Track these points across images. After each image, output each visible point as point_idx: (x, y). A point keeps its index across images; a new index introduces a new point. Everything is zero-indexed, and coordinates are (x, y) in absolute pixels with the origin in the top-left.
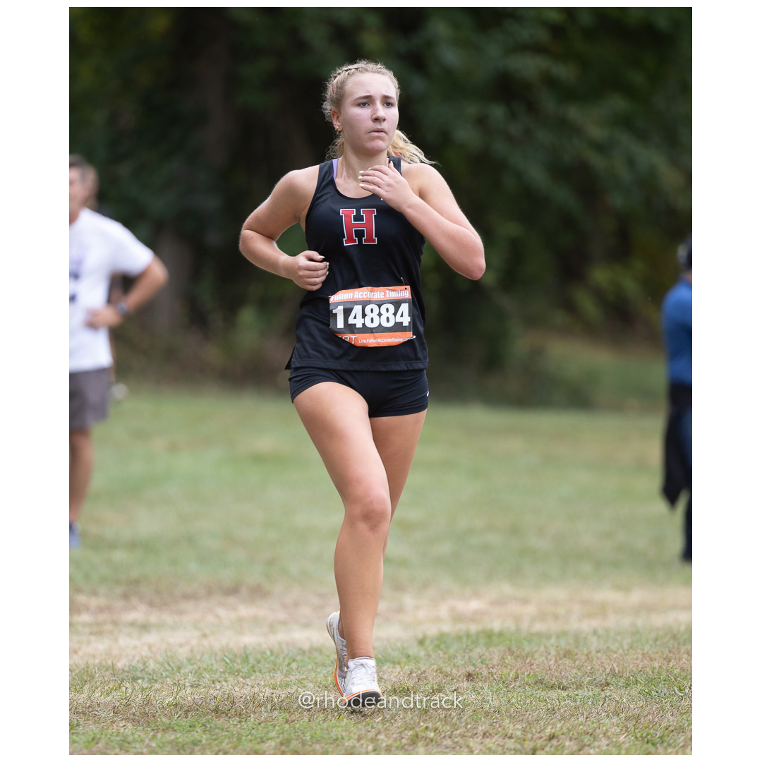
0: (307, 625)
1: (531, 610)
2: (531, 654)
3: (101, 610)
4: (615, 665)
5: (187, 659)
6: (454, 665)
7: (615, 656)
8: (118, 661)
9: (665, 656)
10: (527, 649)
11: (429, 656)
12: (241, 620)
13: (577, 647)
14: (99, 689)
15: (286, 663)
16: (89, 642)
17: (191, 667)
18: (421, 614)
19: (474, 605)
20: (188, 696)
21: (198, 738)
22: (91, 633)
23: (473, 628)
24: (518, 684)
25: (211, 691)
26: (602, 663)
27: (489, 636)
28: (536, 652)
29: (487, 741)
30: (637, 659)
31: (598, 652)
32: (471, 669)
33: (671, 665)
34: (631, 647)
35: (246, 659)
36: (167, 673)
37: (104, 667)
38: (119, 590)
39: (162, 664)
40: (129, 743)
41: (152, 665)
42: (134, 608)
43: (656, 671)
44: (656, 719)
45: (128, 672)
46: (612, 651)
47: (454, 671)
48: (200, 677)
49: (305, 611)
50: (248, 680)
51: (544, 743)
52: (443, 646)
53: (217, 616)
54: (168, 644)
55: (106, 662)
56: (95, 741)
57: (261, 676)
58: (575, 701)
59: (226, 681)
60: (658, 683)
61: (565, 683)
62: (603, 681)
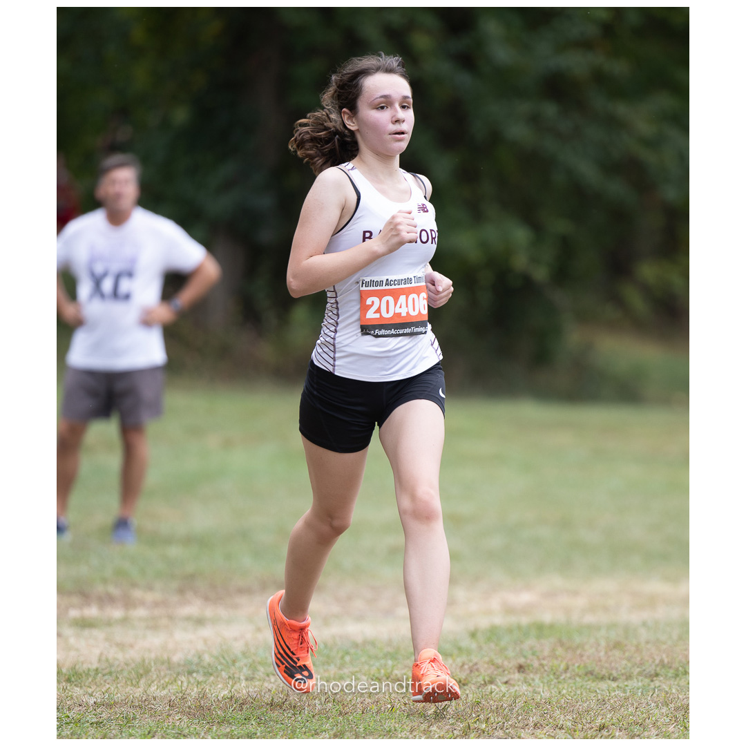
2: (581, 646)
3: (156, 604)
4: (664, 656)
5: (241, 652)
6: (505, 657)
7: (664, 647)
8: (174, 655)
10: (578, 640)
11: (481, 648)
13: (627, 639)
14: (155, 683)
15: (340, 655)
16: (145, 637)
17: (245, 661)
18: (473, 607)
19: (525, 598)
20: (243, 689)
21: (253, 730)
22: (147, 628)
23: (525, 620)
24: (568, 675)
25: (266, 684)
26: (651, 654)
27: (540, 628)
28: (586, 643)
29: (538, 732)
31: (647, 643)
32: (522, 661)
36: (222, 667)
37: (159, 661)
38: (174, 585)
39: (217, 658)
40: (185, 736)
41: (207, 659)
42: (189, 602)
45: (183, 666)
46: (662, 642)
47: (506, 663)
48: (255, 670)
49: (359, 604)
51: (595, 733)
52: (494, 638)
54: (223, 638)
55: (162, 656)
56: (151, 734)
61: (615, 673)
62: (653, 672)
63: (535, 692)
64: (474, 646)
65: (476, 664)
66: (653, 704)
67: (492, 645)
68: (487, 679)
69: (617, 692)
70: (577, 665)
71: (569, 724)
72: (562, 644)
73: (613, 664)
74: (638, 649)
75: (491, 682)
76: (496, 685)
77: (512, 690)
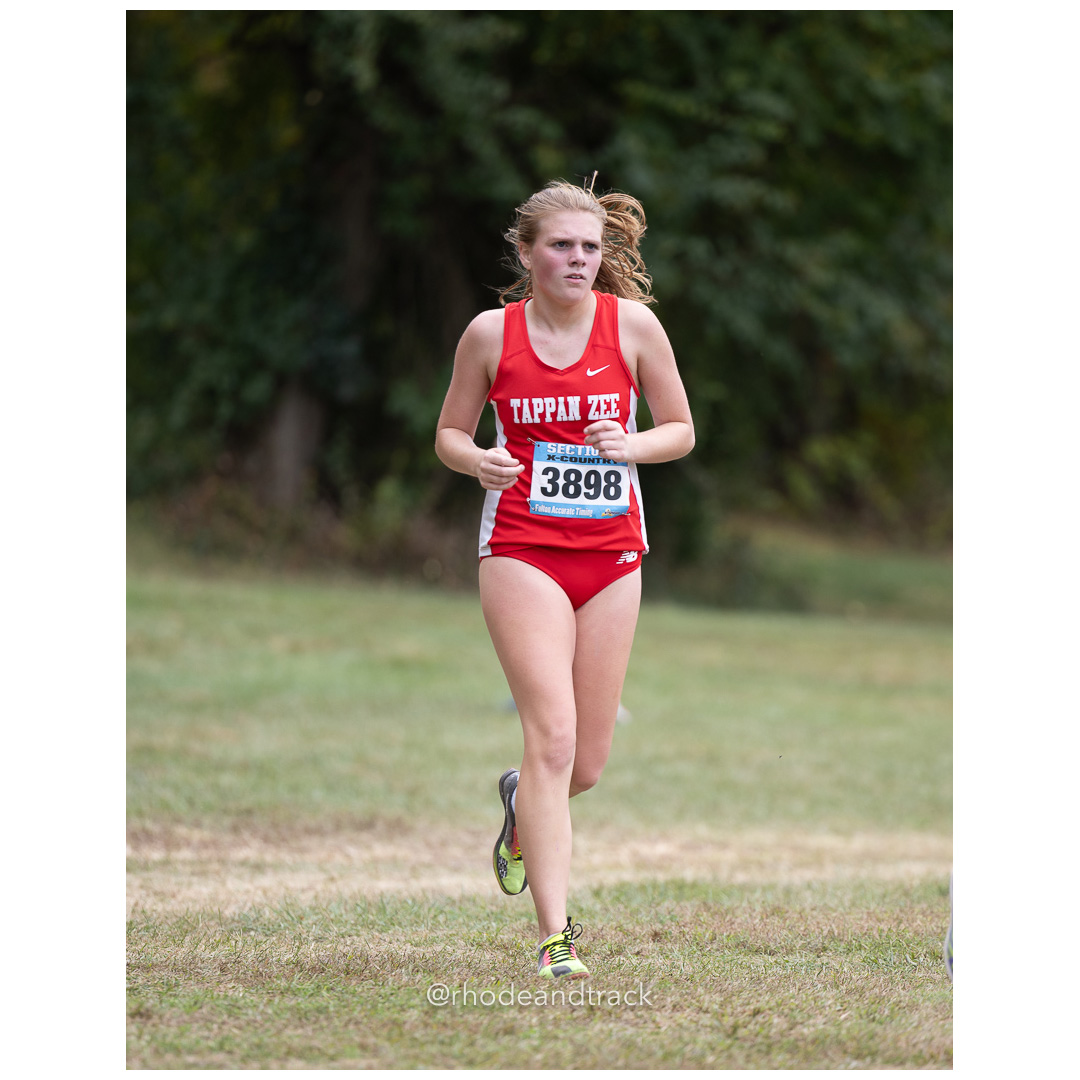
0: (456, 870)
1: (730, 856)
2: (731, 911)
3: (204, 845)
4: (834, 926)
5: (311, 908)
6: (637, 922)
7: (834, 915)
8: (226, 908)
9: (895, 916)
10: (727, 903)
11: (607, 910)
12: (375, 861)
13: (788, 903)
14: (203, 941)
15: (432, 915)
16: (190, 885)
17: (315, 918)
18: (597, 859)
19: (662, 849)
20: (311, 952)
21: (324, 1004)
22: (193, 874)
23: (661, 877)
24: (715, 946)
25: (341, 947)
26: (818, 923)
27: (680, 887)
28: (737, 908)
29: (678, 1015)
30: (861, 919)
31: (813, 909)
32: (658, 927)
33: (902, 926)
34: (853, 904)
35: (382, 910)
36: (286, 924)
37: (208, 915)
38: (227, 821)
39: (280, 913)
40: (239, 1008)
41: (267, 913)
42: (246, 844)
43: (884, 934)
44: (884, 993)
45: (238, 922)
46: (831, 908)
47: (638, 929)
48: (327, 929)
49: (455, 851)
50: (384, 934)
51: (747, 1019)
52: (623, 898)
53: (348, 856)
54: (287, 889)
55: (211, 908)
56: (198, 1005)
57: (401, 929)
58: (784, 968)
59: (358, 936)
60: (886, 949)
61: (772, 946)
62: (820, 945)
63: (673, 966)
64: (598, 907)
65: (601, 930)
66: (819, 986)
67: (621, 907)
68: (615, 948)
69: (775, 970)
70: (726, 934)
71: (716, 1007)
72: (708, 909)
73: (771, 935)
74: (801, 916)
75: (619, 953)
76: (626, 956)
77: (645, 963)
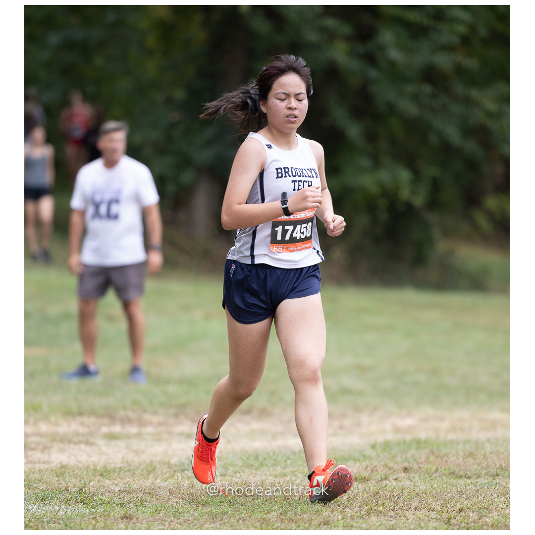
1: (445, 425)
2: (446, 455)
3: (160, 424)
4: (502, 462)
6: (395, 462)
7: (502, 456)
8: (172, 459)
10: (444, 451)
11: (379, 456)
12: (253, 432)
13: (477, 450)
14: (160, 477)
15: (284, 460)
16: (152, 446)
18: (373, 428)
19: (408, 422)
21: (226, 510)
22: (154, 440)
23: (408, 437)
24: (438, 474)
25: (234, 479)
26: (494, 461)
27: (418, 442)
28: (450, 453)
29: (418, 512)
31: (491, 453)
32: (406, 465)
35: (257, 457)
37: (162, 462)
38: (172, 411)
40: (180, 513)
42: (182, 423)
45: (179, 466)
47: (396, 466)
48: (227, 469)
50: (258, 471)
51: (456, 514)
52: (387, 449)
53: (238, 430)
55: (164, 459)
56: (158, 512)
57: (267, 468)
59: (244, 472)
61: (469, 474)
62: (495, 473)
63: (415, 486)
64: (374, 454)
65: (375, 466)
66: (495, 495)
67: (387, 454)
68: (383, 477)
69: (470, 487)
70: (443, 468)
71: (439, 508)
72: (434, 454)
73: (468, 468)
74: (485, 457)
75: (386, 479)
76: (389, 481)
77: (400, 484)
